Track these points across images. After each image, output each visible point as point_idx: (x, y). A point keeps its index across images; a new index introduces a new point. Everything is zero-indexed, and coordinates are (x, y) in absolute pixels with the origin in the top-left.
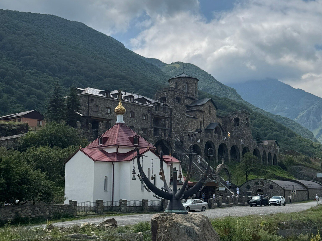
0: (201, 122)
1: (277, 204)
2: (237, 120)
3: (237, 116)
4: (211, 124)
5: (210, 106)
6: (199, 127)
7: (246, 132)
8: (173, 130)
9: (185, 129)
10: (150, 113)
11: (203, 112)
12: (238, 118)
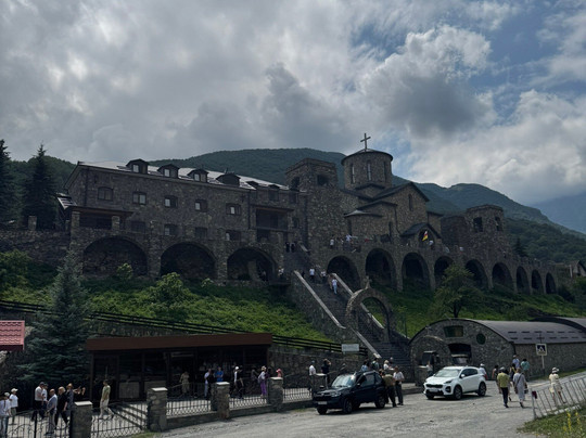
0: (390, 224)
1: (445, 393)
2: (478, 221)
3: (477, 215)
4: (414, 226)
5: (410, 196)
6: (387, 232)
7: (496, 239)
8: (310, 234)
9: (339, 231)
10: (245, 203)
11: (395, 206)
12: (480, 218)
